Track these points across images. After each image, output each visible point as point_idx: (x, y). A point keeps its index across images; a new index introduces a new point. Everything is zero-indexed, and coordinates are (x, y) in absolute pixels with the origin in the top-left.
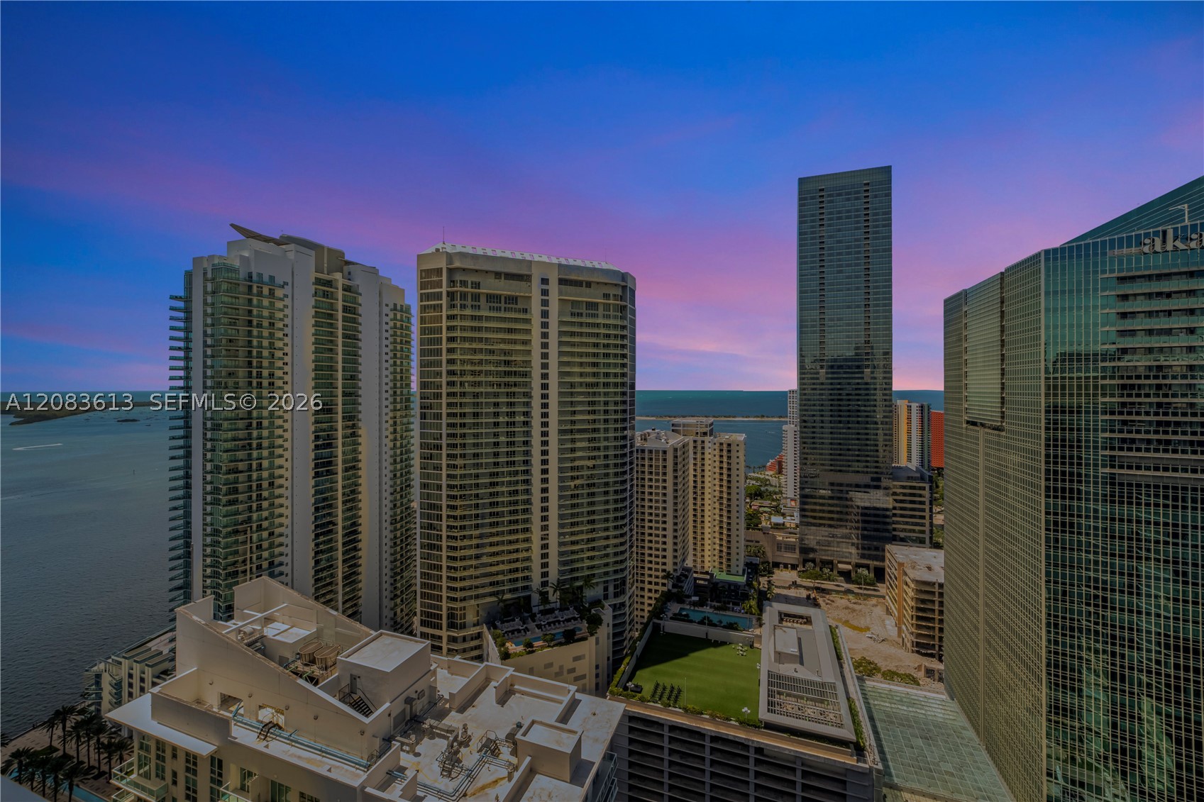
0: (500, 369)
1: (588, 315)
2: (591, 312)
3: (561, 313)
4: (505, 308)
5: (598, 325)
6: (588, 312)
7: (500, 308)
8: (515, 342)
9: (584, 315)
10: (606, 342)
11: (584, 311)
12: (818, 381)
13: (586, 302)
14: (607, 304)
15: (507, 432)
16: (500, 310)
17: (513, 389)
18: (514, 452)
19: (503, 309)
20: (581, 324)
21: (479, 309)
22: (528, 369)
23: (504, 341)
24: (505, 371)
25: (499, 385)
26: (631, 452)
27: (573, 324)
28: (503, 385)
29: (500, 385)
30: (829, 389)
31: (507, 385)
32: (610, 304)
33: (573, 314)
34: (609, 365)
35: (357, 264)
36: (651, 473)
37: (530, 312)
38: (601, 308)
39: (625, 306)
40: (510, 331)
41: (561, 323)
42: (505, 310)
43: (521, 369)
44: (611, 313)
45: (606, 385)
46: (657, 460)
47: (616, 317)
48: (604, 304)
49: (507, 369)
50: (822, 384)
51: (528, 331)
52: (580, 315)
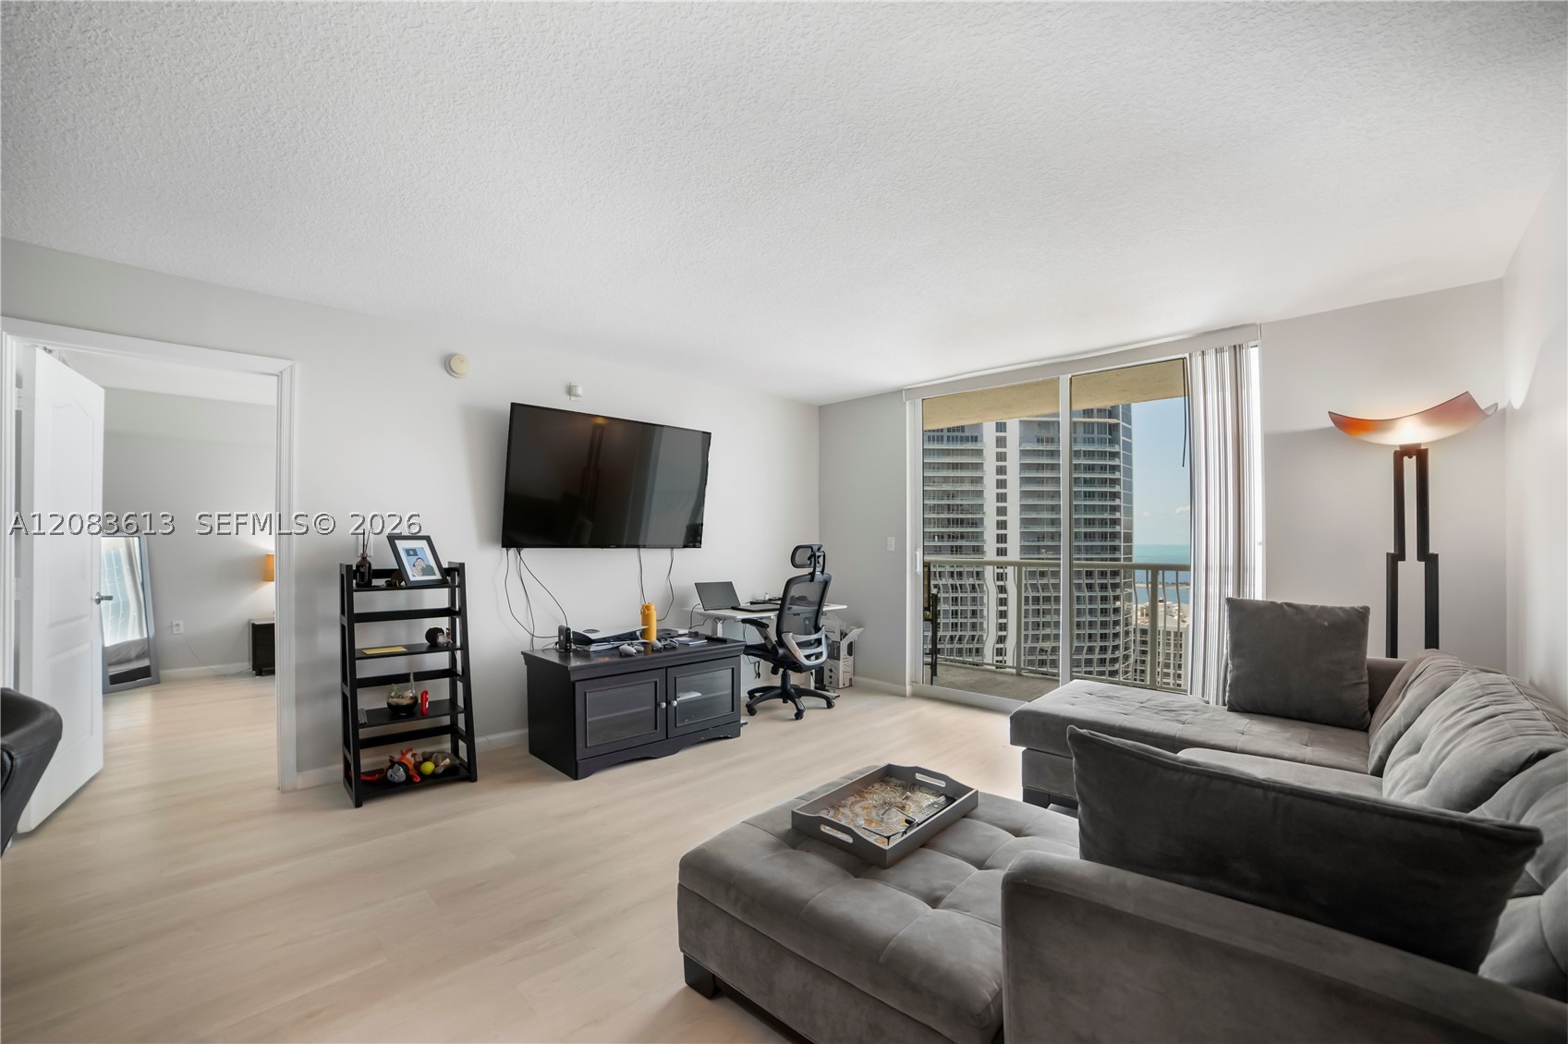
0: (942, 516)
3: (1023, 440)
4: (948, 437)
7: (942, 437)
8: (961, 480)
10: (1088, 476)
14: (1089, 423)
16: (942, 440)
17: (959, 543)
18: (960, 624)
19: (945, 439)
22: (980, 516)
23: (946, 480)
24: (949, 519)
25: (941, 537)
26: (1127, 633)
27: (1039, 453)
28: (946, 537)
29: (943, 537)
31: (952, 537)
32: (1093, 423)
33: (1040, 441)
34: (1092, 509)
37: (982, 441)
39: (1118, 425)
40: (955, 466)
41: (1024, 453)
42: (948, 440)
43: (970, 516)
44: (1096, 435)
47: (1102, 441)
48: (1085, 423)
49: (951, 516)
51: (978, 466)
52: (1050, 440)
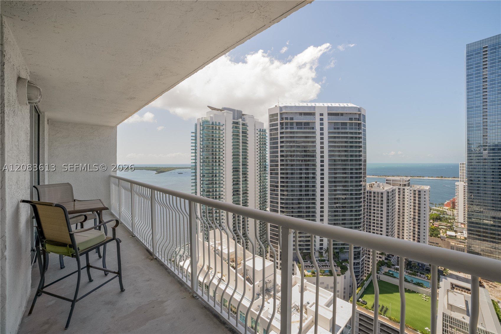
0: (302, 154)
1: (342, 128)
2: (343, 127)
3: (329, 129)
4: (304, 127)
5: (347, 133)
6: (342, 127)
7: (302, 127)
8: (309, 142)
9: (340, 128)
10: (351, 140)
11: (340, 127)
12: (482, 158)
13: (341, 123)
14: (351, 123)
15: (306, 181)
16: (302, 129)
17: (308, 163)
18: (308, 190)
19: (303, 128)
20: (339, 133)
21: (293, 129)
22: (315, 154)
23: (304, 142)
24: (304, 155)
25: (302, 161)
26: (364, 193)
27: (335, 133)
30: (491, 163)
31: (305, 161)
32: (353, 123)
33: (335, 129)
34: (353, 151)
35: (246, 115)
36: (374, 203)
37: (315, 129)
38: (348, 125)
39: (361, 123)
40: (306, 137)
41: (329, 133)
43: (311, 154)
44: (354, 127)
45: (351, 160)
46: (378, 197)
47: (356, 129)
49: (305, 154)
50: (485, 159)
51: (314, 137)
52: (338, 128)
